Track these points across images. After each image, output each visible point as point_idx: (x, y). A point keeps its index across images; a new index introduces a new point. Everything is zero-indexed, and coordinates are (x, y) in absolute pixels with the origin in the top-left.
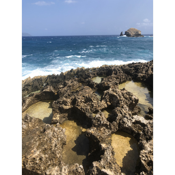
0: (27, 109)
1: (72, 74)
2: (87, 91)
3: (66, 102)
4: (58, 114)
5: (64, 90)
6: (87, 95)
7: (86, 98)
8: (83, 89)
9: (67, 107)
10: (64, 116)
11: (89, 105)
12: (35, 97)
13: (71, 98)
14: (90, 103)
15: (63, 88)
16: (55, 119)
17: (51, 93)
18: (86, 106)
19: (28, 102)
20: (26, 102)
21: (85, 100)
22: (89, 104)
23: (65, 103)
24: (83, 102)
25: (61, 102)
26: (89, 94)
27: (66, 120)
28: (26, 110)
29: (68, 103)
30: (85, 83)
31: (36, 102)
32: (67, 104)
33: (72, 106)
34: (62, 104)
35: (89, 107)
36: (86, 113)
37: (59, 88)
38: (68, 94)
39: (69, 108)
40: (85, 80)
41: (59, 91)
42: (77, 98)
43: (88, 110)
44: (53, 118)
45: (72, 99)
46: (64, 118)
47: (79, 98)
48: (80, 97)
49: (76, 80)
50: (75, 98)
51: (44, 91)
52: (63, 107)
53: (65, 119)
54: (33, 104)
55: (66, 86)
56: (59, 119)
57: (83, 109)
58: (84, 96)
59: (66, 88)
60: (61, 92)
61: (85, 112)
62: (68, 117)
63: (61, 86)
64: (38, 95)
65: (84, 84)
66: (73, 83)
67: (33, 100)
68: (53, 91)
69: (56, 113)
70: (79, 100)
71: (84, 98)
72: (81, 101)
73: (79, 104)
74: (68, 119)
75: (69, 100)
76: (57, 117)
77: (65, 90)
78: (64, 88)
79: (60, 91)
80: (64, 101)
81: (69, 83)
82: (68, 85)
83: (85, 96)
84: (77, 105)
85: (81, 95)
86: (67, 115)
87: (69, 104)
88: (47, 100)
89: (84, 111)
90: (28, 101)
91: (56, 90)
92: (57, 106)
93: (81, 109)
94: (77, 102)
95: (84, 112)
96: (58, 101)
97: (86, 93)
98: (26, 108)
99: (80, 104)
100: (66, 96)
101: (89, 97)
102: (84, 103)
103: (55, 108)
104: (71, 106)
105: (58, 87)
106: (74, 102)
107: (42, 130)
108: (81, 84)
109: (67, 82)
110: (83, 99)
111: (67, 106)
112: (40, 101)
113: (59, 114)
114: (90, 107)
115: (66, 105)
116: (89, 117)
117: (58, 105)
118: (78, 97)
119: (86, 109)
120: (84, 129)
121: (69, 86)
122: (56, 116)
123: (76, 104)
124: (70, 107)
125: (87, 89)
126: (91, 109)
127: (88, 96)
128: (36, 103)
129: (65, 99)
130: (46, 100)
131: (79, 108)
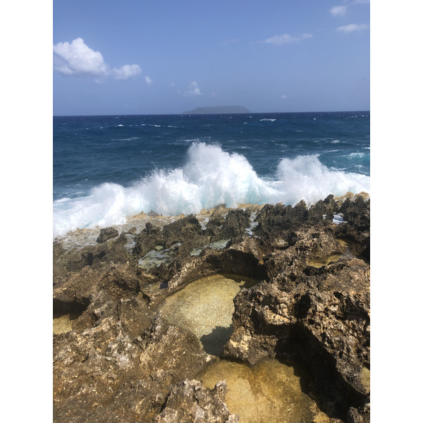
0: (179, 290)
1: (328, 208)
2: (357, 277)
3: (278, 302)
4: (246, 332)
5: (282, 256)
6: (352, 293)
7: (347, 301)
8: (341, 267)
9: (278, 319)
10: (266, 343)
11: (354, 330)
12: (208, 261)
13: (294, 291)
14: (358, 322)
15: (283, 248)
16: (234, 344)
17: (248, 257)
18: (341, 331)
19: (186, 270)
20: (182, 271)
21: (342, 309)
22: (354, 326)
23: (273, 303)
24: (333, 313)
25: (261, 299)
26: (359, 290)
27: (270, 356)
28: (177, 291)
29: (282, 305)
30: (357, 242)
31: (208, 275)
32: (280, 308)
33: (294, 320)
34: (263, 306)
35: (351, 340)
36: (339, 360)
37: (273, 248)
38: (292, 274)
39: (284, 324)
40: (359, 234)
41: (271, 256)
42: (313, 298)
43: (348, 350)
44: (232, 342)
45: (298, 295)
46: (265, 349)
47: (319, 300)
48: (326, 296)
49: (330, 229)
50: (307, 295)
51: (231, 248)
52: (263, 315)
53: (265, 353)
54: (199, 277)
55: (293, 244)
56: (247, 349)
57: (330, 342)
58: (338, 295)
59: (289, 253)
60: (273, 263)
61: (335, 353)
62: (277, 348)
63: (282, 243)
64: (216, 257)
65: (354, 246)
66: (315, 239)
67: (201, 268)
68: (256, 253)
69: (243, 328)
70: (320, 307)
71: (337, 301)
72: (326, 310)
73: (318, 320)
74: (277, 357)
75: (286, 298)
76: (242, 342)
77: (287, 259)
78: (284, 252)
79: (271, 259)
80: (271, 296)
81: (305, 237)
82: (300, 242)
83: (345, 294)
84: (311, 322)
85: (332, 287)
86: (274, 342)
87: (285, 310)
88: (238, 273)
89: (333, 348)
90: (188, 269)
91: (265, 251)
92: (249, 306)
93: (324, 340)
94: (310, 310)
95: (330, 351)
96: (253, 290)
97: (351, 285)
98: (178, 285)
99: (321, 318)
100: (284, 280)
101: (358, 302)
102: (338, 318)
103: (241, 313)
104: (291, 319)
105: (272, 244)
106: (302, 306)
107: (158, 396)
108: (343, 243)
109: (298, 233)
110: (335, 305)
111: (278, 317)
112: (219, 273)
113: (251, 333)
114: (358, 338)
115: (275, 311)
116: (348, 378)
117: (252, 305)
118: (319, 294)
119: (340, 342)
120: (321, 413)
121: (303, 248)
122: (241, 339)
123: (308, 317)
124: (286, 320)
125: (356, 270)
126: (359, 351)
127: (355, 297)
128: (209, 278)
129: (275, 288)
130: (235, 274)
131: (314, 333)
